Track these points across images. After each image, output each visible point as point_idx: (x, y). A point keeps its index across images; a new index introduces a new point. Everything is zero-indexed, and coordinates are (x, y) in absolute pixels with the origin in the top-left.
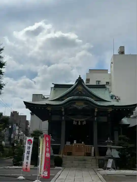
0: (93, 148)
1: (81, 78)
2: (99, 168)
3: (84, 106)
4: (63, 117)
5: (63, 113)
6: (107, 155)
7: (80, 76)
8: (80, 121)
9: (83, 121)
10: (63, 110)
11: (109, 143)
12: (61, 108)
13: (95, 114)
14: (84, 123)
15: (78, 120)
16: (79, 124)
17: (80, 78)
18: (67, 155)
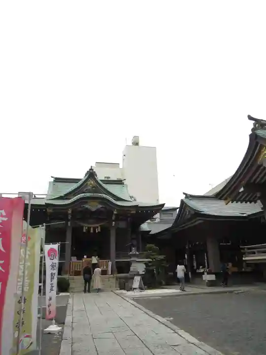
0: (110, 263)
1: (93, 170)
2: (121, 289)
3: (100, 206)
4: (69, 223)
5: (70, 217)
6: (131, 272)
7: (91, 167)
8: (93, 227)
9: (98, 227)
10: (70, 212)
11: (135, 255)
12: (67, 209)
13: (114, 218)
14: (98, 230)
15: (90, 226)
16: (92, 231)
17: (91, 169)
18: (75, 275)
